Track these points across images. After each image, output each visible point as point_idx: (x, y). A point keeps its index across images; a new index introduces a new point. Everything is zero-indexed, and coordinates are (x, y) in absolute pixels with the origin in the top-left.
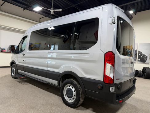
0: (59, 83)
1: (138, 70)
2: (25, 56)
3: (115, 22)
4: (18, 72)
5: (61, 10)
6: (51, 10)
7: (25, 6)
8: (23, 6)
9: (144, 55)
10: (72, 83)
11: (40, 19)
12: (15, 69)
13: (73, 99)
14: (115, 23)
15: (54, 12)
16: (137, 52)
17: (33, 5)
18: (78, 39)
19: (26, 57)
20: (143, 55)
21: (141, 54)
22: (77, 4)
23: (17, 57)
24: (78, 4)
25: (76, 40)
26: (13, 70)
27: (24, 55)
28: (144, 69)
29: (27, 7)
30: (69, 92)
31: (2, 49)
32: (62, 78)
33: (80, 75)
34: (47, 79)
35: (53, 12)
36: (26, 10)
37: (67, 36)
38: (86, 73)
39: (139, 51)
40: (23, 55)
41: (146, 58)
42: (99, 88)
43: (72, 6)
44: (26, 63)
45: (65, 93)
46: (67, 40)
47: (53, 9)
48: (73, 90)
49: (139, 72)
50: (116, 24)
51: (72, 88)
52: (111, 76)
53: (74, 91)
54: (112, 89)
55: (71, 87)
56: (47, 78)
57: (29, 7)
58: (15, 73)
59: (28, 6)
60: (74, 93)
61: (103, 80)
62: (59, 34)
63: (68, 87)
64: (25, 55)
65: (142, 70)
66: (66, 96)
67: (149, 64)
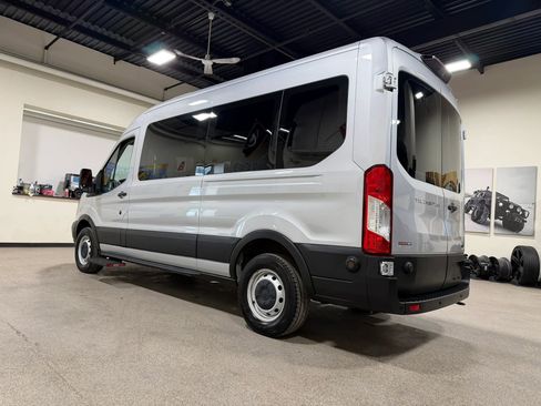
0: (233, 270)
1: (498, 257)
2: (126, 198)
3: (392, 85)
4: (99, 250)
5: (235, 60)
6: (204, 62)
7: (121, 51)
8: (113, 49)
9: (516, 207)
10: (272, 266)
11: (166, 89)
12: (89, 244)
13: (276, 310)
14: (391, 89)
15: (214, 65)
16: (491, 197)
17: (146, 45)
18: (290, 144)
19: (129, 202)
20: (511, 207)
21: (504, 202)
22: (288, 42)
23: (99, 205)
24: (292, 40)
25: (285, 149)
26: (85, 246)
27: (122, 195)
28: (518, 252)
29: (127, 52)
30: (264, 292)
31: (42, 187)
32: (242, 255)
33: (295, 239)
34: (199, 260)
35: (210, 68)
36: (121, 63)
37: (254, 136)
38: (315, 229)
39: (498, 194)
40: (119, 195)
41: (523, 215)
42: (351, 266)
43: (272, 48)
44: (128, 221)
45: (251, 296)
46: (254, 148)
47: (211, 59)
48: (277, 283)
49: (501, 265)
50: (396, 92)
51: (274, 279)
52: (384, 232)
53: (280, 288)
54: (387, 269)
55: (269, 278)
56: (196, 257)
57: (134, 51)
58: (89, 256)
59: (129, 50)
60: (280, 294)
61: (360, 246)
62: (228, 133)
63: (263, 278)
64: (125, 194)
65: (509, 256)
66: (256, 304)
67: (532, 235)
